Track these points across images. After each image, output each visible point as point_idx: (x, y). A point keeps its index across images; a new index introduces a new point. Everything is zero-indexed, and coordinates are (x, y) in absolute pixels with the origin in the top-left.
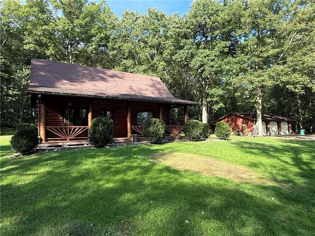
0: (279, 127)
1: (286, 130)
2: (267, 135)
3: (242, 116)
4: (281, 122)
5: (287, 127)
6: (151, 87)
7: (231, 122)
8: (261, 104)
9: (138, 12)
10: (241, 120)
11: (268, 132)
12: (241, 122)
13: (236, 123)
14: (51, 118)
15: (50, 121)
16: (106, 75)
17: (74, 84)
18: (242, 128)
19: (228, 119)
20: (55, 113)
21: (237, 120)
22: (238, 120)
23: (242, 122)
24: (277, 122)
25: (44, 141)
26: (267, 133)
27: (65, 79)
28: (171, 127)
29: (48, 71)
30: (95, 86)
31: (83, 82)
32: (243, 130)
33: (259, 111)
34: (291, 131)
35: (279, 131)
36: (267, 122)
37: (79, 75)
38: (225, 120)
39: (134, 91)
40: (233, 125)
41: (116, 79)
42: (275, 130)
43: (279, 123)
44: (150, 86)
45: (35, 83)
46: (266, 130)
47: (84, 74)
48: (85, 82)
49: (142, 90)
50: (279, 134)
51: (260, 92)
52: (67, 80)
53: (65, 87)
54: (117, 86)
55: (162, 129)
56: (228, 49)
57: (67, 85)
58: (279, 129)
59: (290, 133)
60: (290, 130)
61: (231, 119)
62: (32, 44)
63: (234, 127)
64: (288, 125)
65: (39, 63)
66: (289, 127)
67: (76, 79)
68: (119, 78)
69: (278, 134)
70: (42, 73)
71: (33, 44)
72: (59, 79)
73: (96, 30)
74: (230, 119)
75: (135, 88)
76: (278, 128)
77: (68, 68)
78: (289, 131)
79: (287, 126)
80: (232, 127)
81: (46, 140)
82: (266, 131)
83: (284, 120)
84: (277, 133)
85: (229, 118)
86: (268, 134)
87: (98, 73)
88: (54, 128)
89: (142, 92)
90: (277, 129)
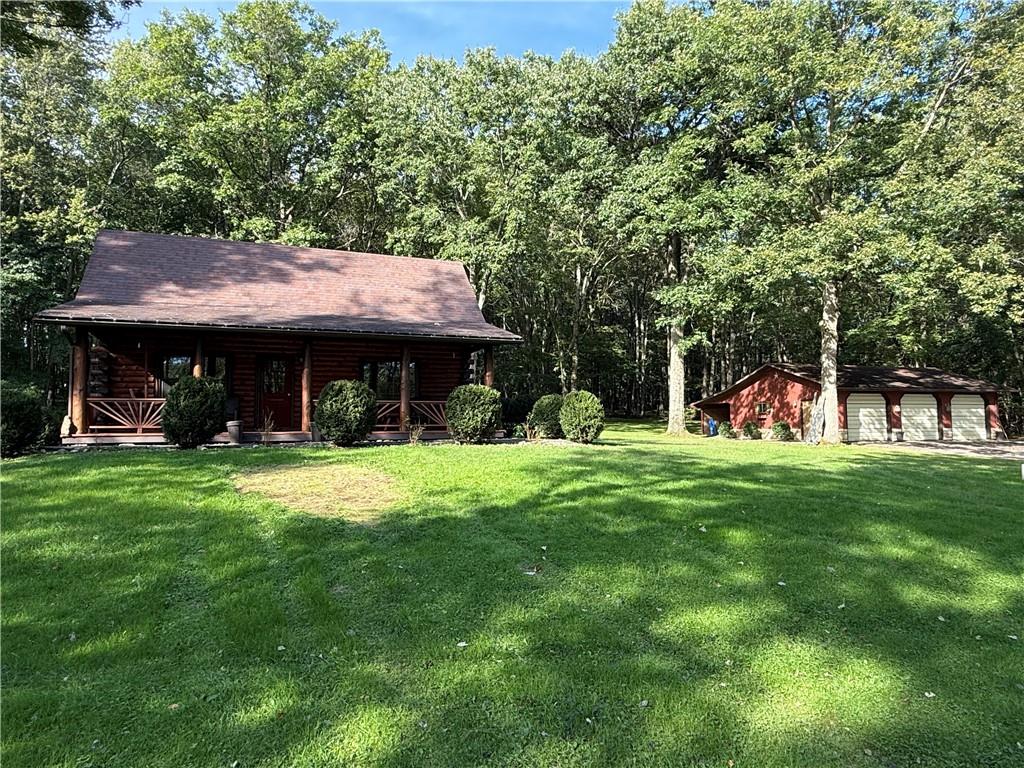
0: (944, 414)
1: (978, 424)
2: (889, 440)
3: (798, 374)
4: (951, 395)
5: (983, 414)
6: (424, 291)
7: (769, 395)
8: (836, 334)
9: (455, 60)
10: (799, 387)
11: (894, 430)
12: (797, 396)
13: (783, 399)
14: (126, 379)
15: (124, 385)
16: (291, 263)
17: (192, 292)
18: (802, 414)
19: (760, 385)
20: (134, 367)
21: (786, 388)
22: (789, 387)
23: (800, 396)
24: (935, 395)
25: (79, 431)
26: (889, 431)
27: (169, 280)
28: (437, 406)
29: (131, 262)
30: (249, 295)
31: (217, 286)
32: (803, 423)
33: (827, 358)
34: (997, 428)
35: (941, 425)
36: (889, 396)
37: (213, 268)
38: (753, 388)
39: (361, 305)
40: (776, 404)
41: (319, 273)
42: (928, 424)
43: (943, 398)
44: (417, 290)
45: (89, 293)
46: (885, 422)
47: (231, 263)
48: (224, 286)
49: (387, 301)
50: (941, 439)
51: (833, 296)
52: (176, 283)
53: (165, 300)
54: (314, 293)
55: (355, 407)
56: (704, 161)
57: (171, 294)
58: (945, 422)
59: (993, 435)
60: (993, 424)
61: (769, 385)
62: (176, 174)
63: (779, 411)
64: (986, 405)
65: (114, 242)
66: (988, 414)
67: (200, 280)
68: (330, 269)
69: (937, 438)
70: (117, 268)
71: (179, 173)
72: (154, 282)
73: (336, 123)
74: (766, 383)
75: (366, 298)
76: (940, 417)
77: (187, 251)
78: (988, 427)
79: (982, 412)
80: (772, 410)
81: (85, 430)
82: (886, 426)
83: (962, 391)
84: (937, 434)
85: (763, 383)
86: (894, 437)
87: (270, 259)
88: (107, 403)
89: (387, 308)
90: (936, 420)
